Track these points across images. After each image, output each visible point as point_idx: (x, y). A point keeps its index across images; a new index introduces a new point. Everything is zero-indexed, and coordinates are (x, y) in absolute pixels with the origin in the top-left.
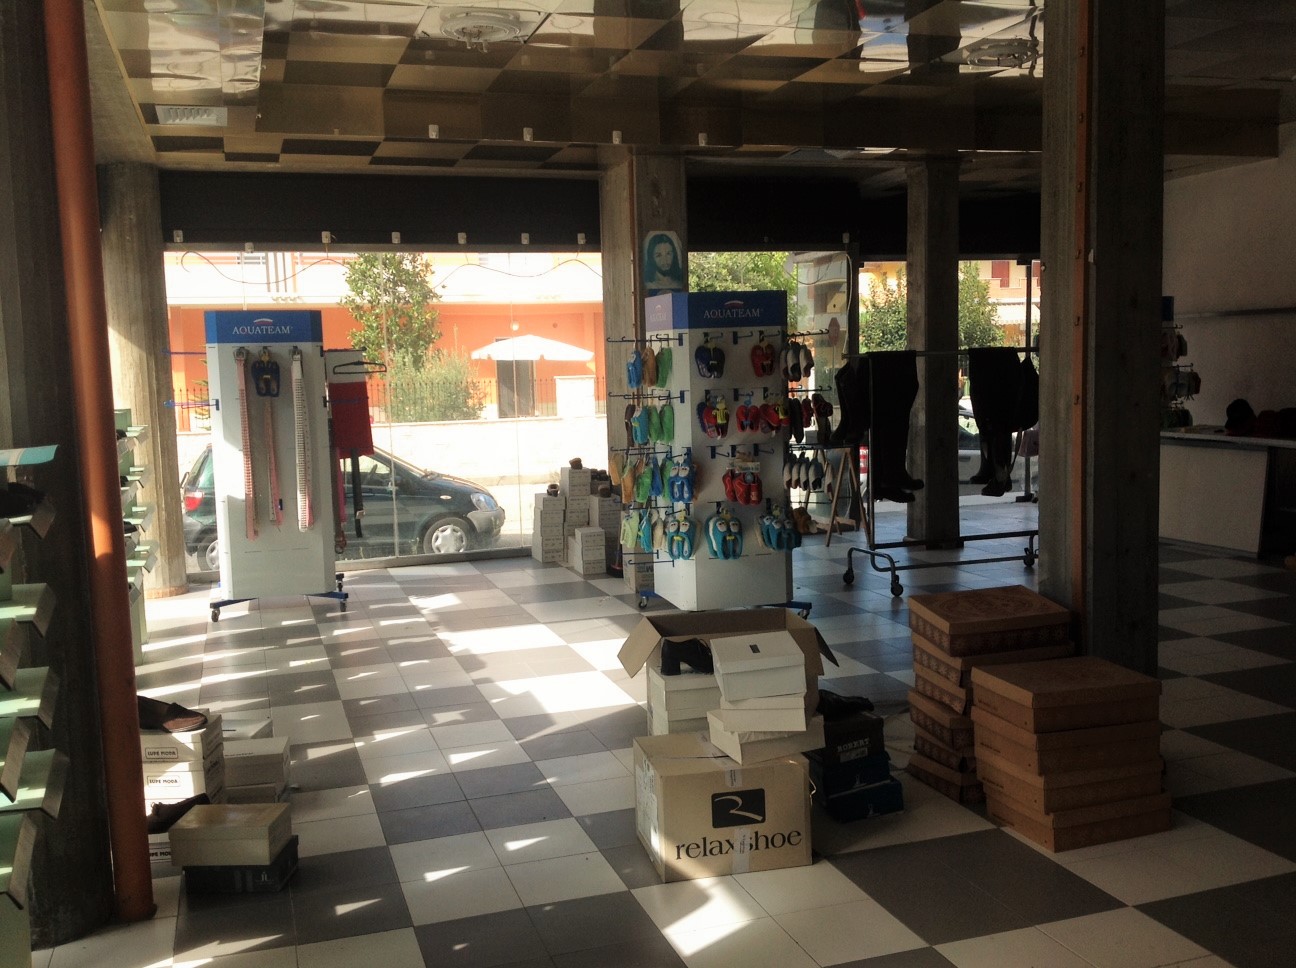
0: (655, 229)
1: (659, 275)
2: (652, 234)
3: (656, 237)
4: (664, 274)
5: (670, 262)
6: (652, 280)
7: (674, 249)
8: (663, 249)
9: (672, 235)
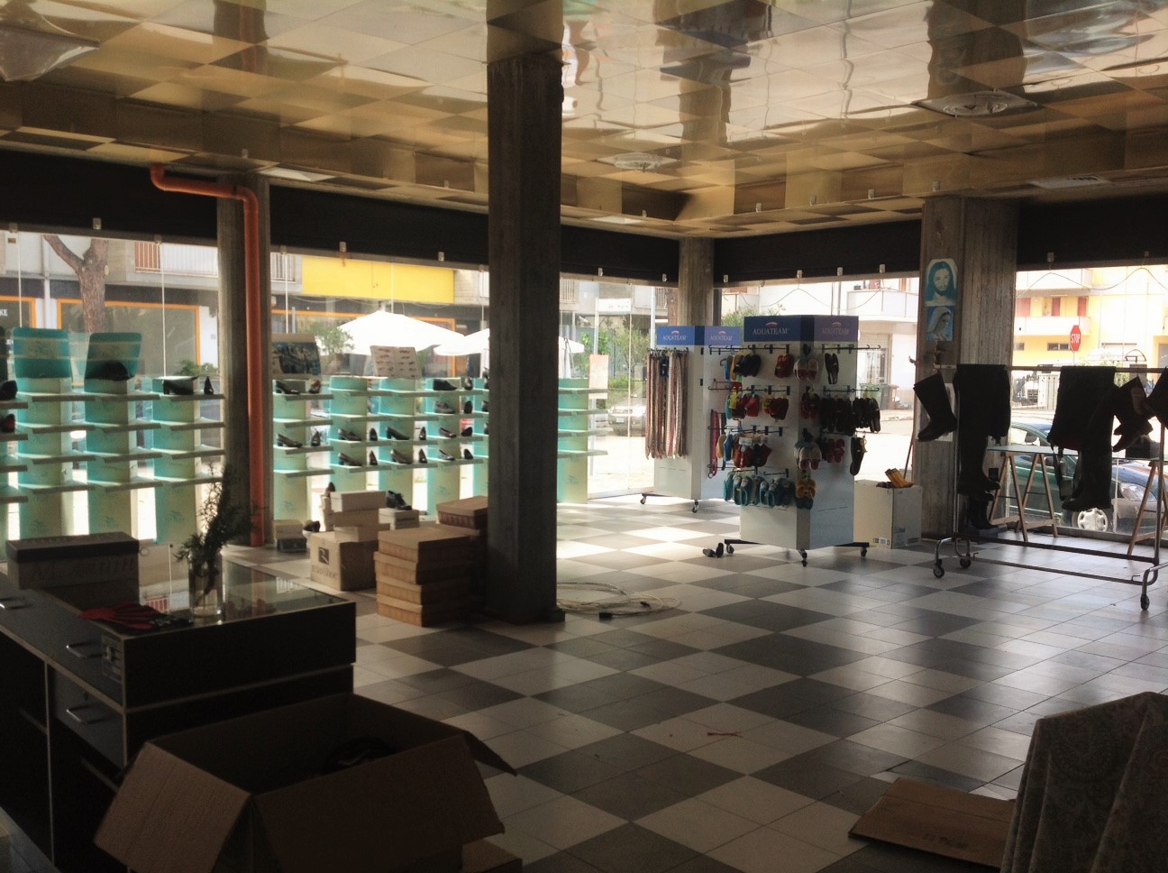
0: (936, 258)
1: (937, 295)
2: (934, 262)
3: (936, 264)
4: (941, 294)
5: (946, 284)
6: (931, 299)
7: (951, 272)
8: (942, 273)
9: (950, 262)
